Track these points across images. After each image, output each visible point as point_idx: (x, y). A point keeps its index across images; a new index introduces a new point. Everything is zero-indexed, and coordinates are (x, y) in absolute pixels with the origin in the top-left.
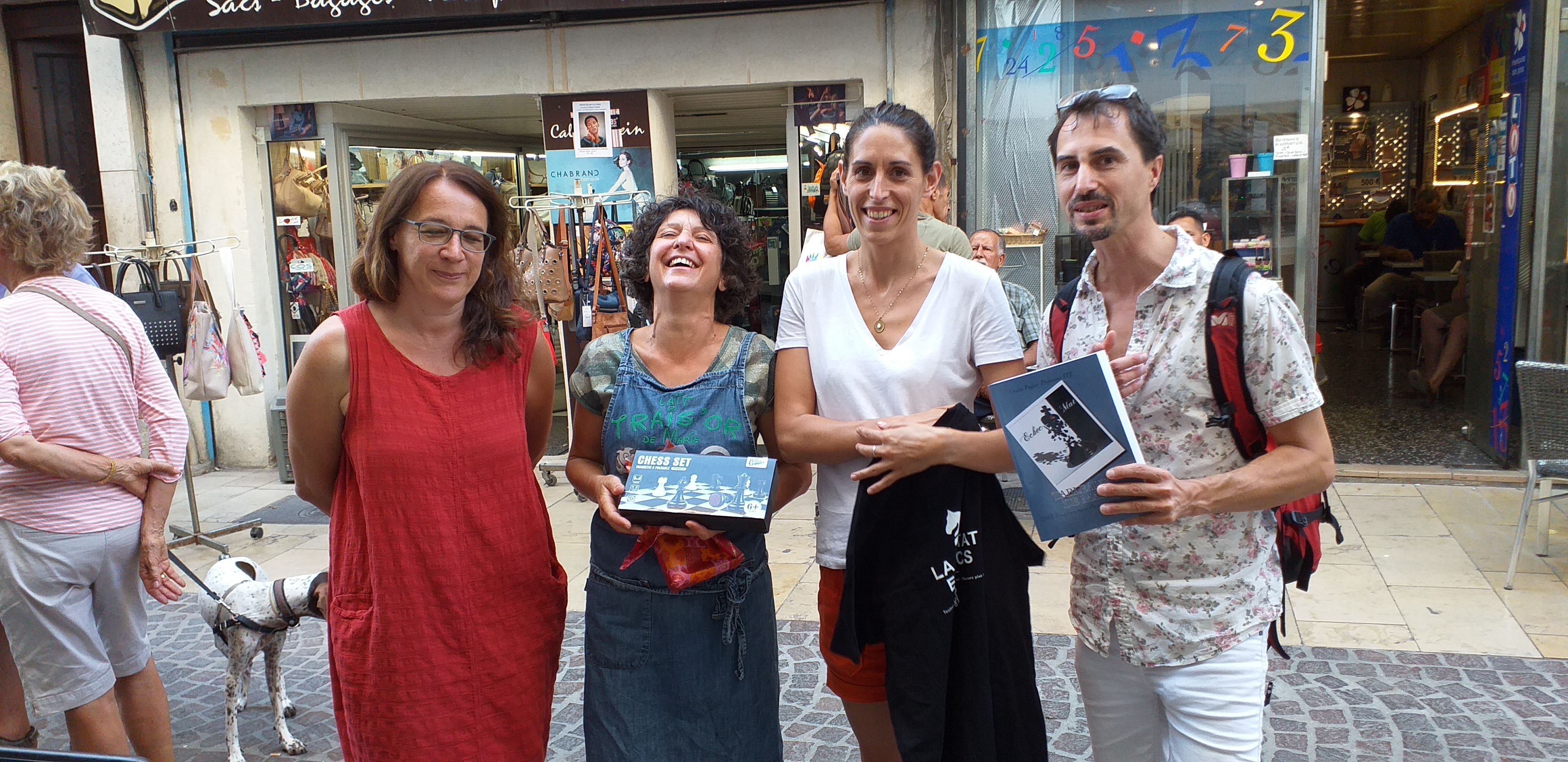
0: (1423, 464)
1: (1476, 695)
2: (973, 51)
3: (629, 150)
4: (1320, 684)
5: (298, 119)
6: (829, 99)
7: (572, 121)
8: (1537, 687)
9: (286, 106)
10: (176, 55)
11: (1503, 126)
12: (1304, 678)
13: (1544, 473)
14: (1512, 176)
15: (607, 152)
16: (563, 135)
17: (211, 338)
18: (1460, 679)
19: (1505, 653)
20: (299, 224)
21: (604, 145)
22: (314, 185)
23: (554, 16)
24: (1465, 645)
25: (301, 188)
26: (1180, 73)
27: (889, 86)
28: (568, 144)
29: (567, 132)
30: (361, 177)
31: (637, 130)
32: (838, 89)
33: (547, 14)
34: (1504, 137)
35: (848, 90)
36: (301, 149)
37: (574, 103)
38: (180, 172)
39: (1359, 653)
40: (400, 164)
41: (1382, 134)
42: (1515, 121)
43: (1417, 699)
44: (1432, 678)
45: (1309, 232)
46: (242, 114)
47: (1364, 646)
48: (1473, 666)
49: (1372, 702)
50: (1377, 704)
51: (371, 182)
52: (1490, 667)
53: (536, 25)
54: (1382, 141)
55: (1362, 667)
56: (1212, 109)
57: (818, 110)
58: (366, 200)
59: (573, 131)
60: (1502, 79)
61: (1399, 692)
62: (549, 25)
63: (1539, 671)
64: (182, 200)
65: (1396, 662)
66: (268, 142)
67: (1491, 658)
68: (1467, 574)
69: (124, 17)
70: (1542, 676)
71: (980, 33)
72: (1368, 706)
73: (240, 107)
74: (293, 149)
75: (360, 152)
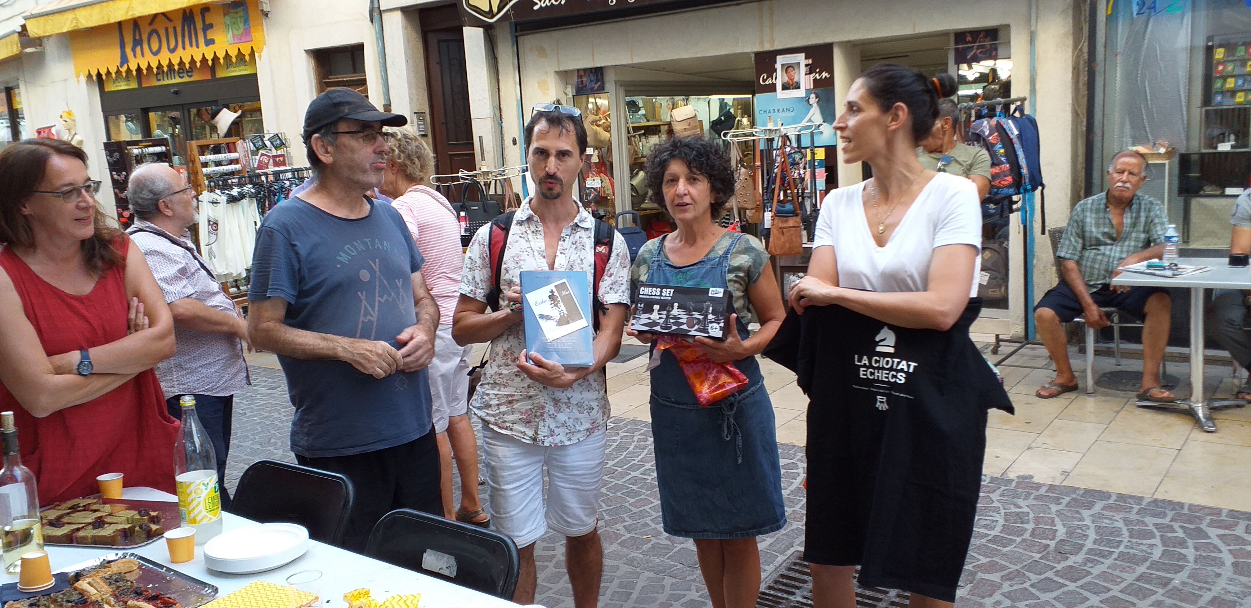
3: (818, 90)
5: (592, 78)
6: (984, 42)
9: (585, 70)
10: (517, 37)
16: (769, 81)
20: (592, 153)
21: (799, 88)
22: (604, 125)
25: (595, 127)
27: (1033, 29)
28: (772, 88)
29: (772, 79)
31: (824, 75)
32: (992, 33)
35: (999, 34)
37: (777, 57)
38: (519, 119)
40: (671, 106)
46: (556, 76)
57: (975, 51)
58: (644, 134)
66: (573, 96)
69: (483, 13)
73: (555, 72)
74: (591, 100)
75: (640, 100)
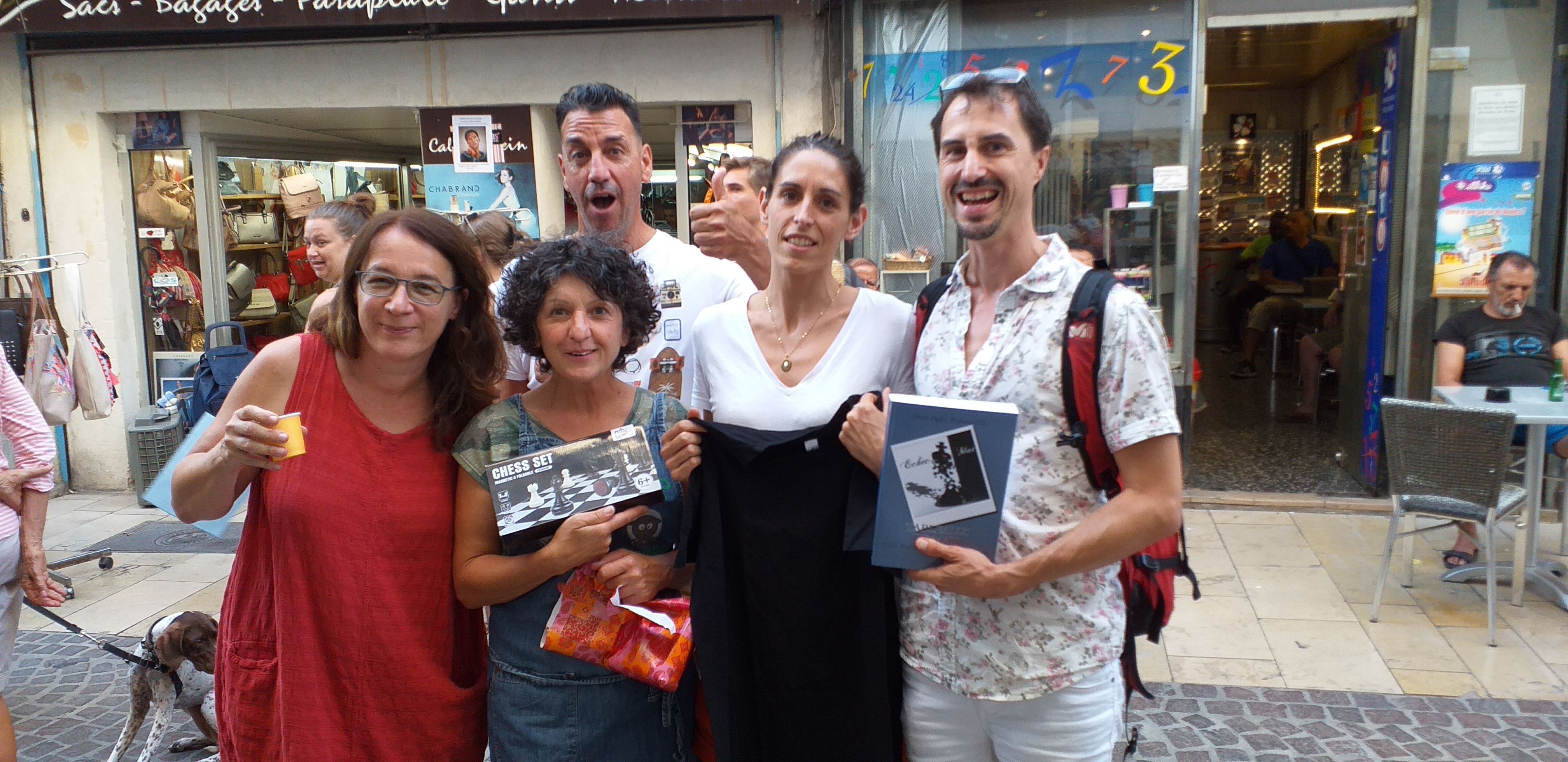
0: (1297, 491)
1: (1338, 734)
2: (860, 77)
3: (512, 166)
4: (1187, 724)
5: (163, 127)
6: (718, 120)
7: (451, 135)
8: (1398, 725)
9: (150, 114)
10: (29, 58)
11: (1374, 161)
12: (1172, 718)
13: (1408, 507)
14: (1382, 211)
15: (488, 168)
16: (442, 149)
17: (52, 360)
18: (1323, 717)
19: (1368, 689)
20: (163, 236)
21: (485, 160)
22: (181, 196)
23: (433, 28)
24: (1329, 681)
25: (166, 199)
26: (1065, 101)
27: (778, 108)
28: (447, 158)
29: (446, 146)
30: (233, 188)
31: (520, 146)
32: (727, 110)
33: (426, 26)
34: (1375, 173)
35: (737, 111)
36: (168, 158)
37: (454, 117)
38: (33, 180)
39: (1228, 689)
40: (278, 173)
41: (1267, 161)
42: (1385, 158)
43: (1282, 739)
44: (1297, 716)
45: (1188, 262)
46: (101, 121)
47: (1234, 682)
48: (1337, 703)
49: (1238, 742)
50: (1242, 745)
51: (245, 192)
52: (1353, 704)
53: (415, 37)
54: (1267, 167)
55: (1230, 705)
56: (1101, 134)
57: (707, 130)
58: (240, 211)
59: (452, 145)
60: (1373, 115)
61: (1264, 731)
62: (428, 37)
63: (1400, 708)
64: (35, 210)
65: (1262, 699)
66: (129, 151)
67: (1355, 695)
68: (1335, 606)
70: (1402, 713)
71: (867, 59)
72: (1233, 747)
73: (99, 114)
74: (158, 158)
75: (232, 163)
